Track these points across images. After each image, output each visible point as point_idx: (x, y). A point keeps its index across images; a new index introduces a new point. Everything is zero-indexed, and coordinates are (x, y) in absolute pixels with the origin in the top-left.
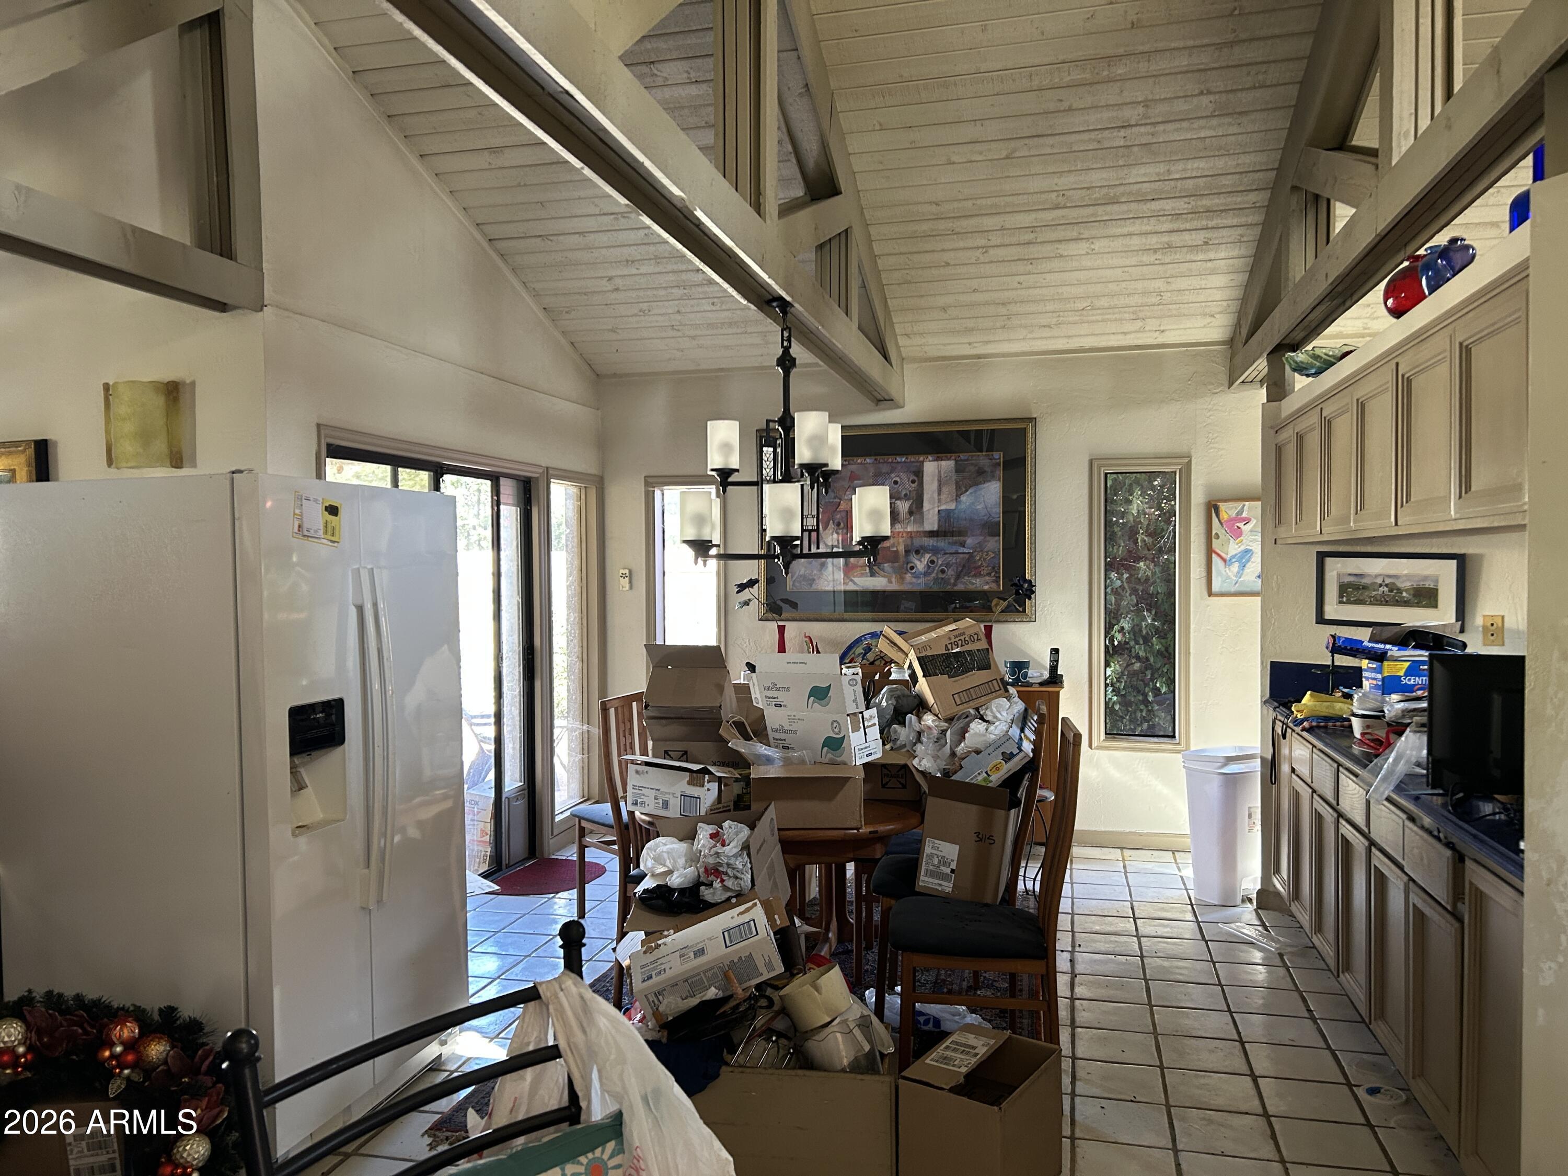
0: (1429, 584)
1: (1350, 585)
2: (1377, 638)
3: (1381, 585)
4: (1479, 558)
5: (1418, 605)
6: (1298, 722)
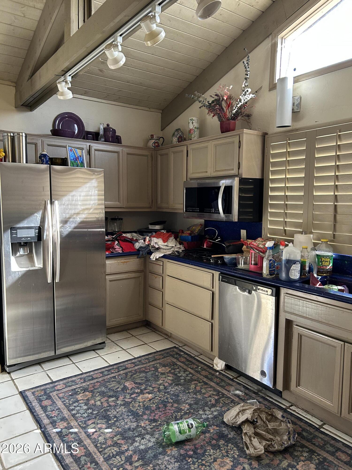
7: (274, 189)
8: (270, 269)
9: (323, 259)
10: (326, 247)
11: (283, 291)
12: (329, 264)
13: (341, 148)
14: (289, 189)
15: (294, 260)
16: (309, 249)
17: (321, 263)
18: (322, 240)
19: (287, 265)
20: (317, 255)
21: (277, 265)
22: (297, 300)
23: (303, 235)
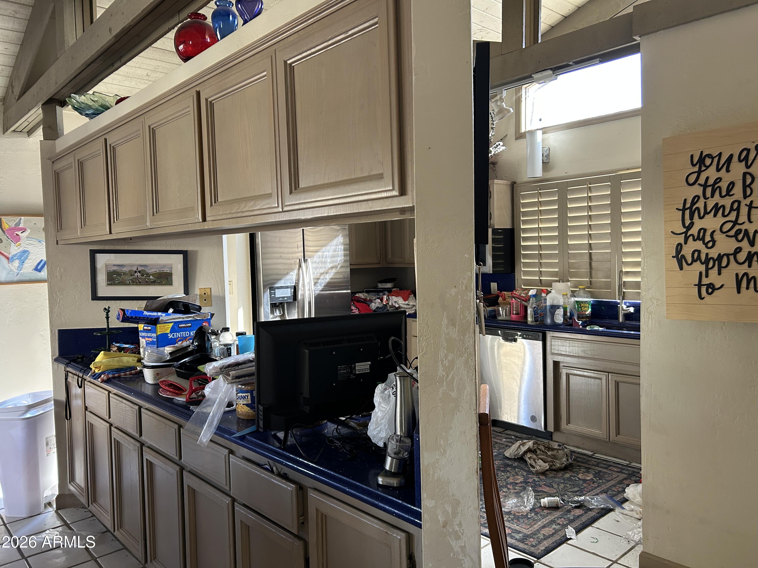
0: (167, 270)
1: (115, 272)
2: (149, 308)
3: (136, 272)
4: (196, 252)
5: (160, 284)
6: (96, 376)
7: (526, 239)
8: (535, 316)
9: (582, 305)
10: (584, 293)
11: (549, 335)
12: (588, 309)
13: (592, 199)
14: (542, 239)
15: (558, 305)
16: (569, 296)
17: (580, 309)
18: (580, 287)
19: (552, 310)
20: (577, 301)
21: (540, 312)
22: (563, 341)
23: (561, 283)
